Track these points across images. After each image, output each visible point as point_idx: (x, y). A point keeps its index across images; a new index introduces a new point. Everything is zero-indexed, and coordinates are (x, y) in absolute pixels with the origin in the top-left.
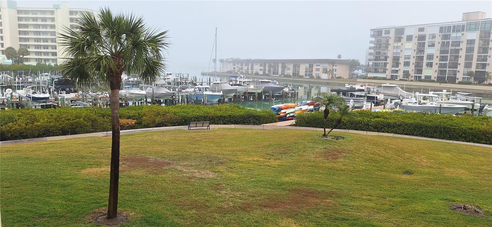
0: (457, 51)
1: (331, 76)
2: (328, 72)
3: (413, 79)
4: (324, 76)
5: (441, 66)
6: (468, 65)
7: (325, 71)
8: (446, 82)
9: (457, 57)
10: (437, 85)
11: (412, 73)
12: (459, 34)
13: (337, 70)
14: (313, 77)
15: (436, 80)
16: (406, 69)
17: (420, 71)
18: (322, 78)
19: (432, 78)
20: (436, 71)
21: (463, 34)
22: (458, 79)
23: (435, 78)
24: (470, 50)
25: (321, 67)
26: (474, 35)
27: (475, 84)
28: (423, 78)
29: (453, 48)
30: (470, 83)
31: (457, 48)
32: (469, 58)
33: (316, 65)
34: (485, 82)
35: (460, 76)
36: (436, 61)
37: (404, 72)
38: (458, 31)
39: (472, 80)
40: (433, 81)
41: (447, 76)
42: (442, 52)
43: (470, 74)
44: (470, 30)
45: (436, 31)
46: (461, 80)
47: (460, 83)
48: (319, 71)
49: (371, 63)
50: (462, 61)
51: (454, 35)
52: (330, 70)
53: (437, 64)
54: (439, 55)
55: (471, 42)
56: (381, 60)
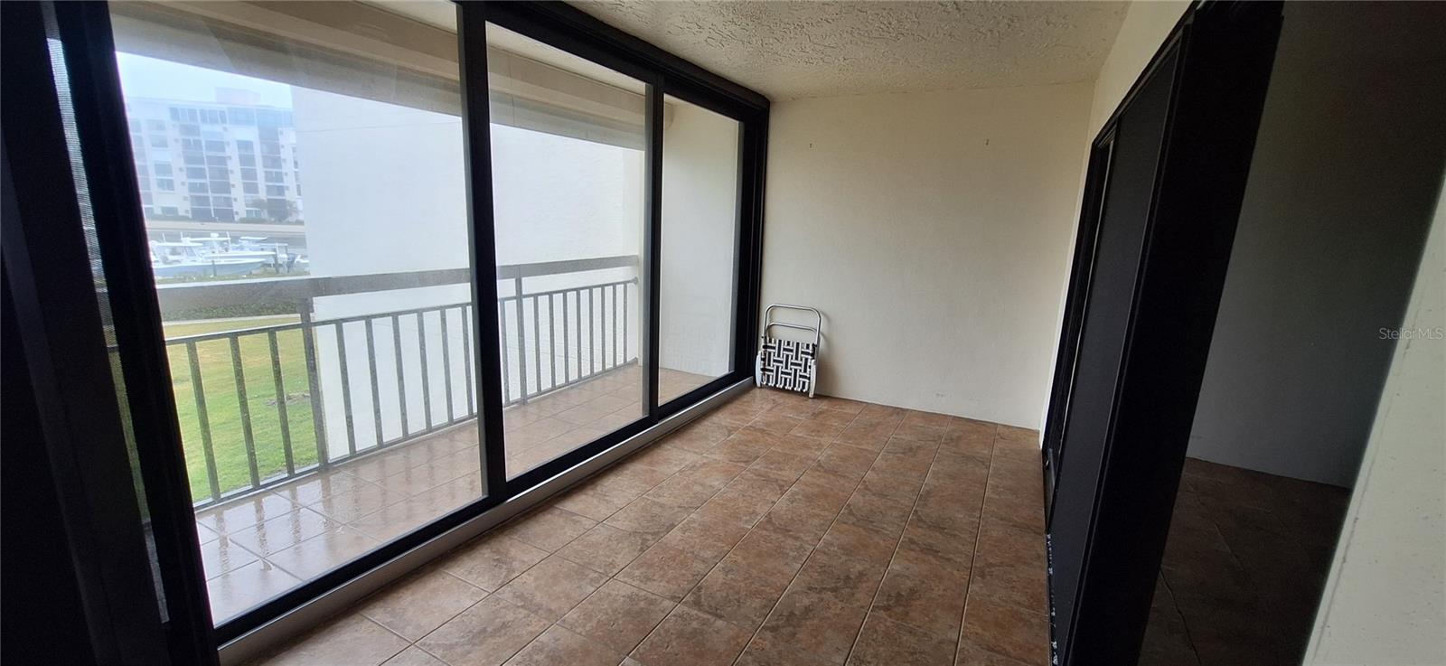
0: (223, 160)
5: (192, 187)
6: (250, 188)
8: (213, 220)
9: (225, 173)
10: (197, 225)
12: (218, 128)
15: (190, 216)
19: (181, 213)
20: (185, 198)
21: (225, 129)
22: (237, 213)
23: (187, 211)
24: (247, 160)
26: (250, 134)
27: (271, 223)
29: (212, 153)
30: (262, 221)
31: (220, 154)
32: (248, 175)
34: (290, 219)
35: (240, 208)
36: (180, 178)
38: (214, 121)
39: (265, 215)
40: (184, 219)
41: (212, 208)
42: (188, 160)
43: (258, 204)
44: (237, 122)
45: (165, 117)
46: (243, 214)
47: (243, 221)
50: (236, 179)
51: (205, 128)
53: (183, 184)
54: (183, 166)
55: (245, 146)
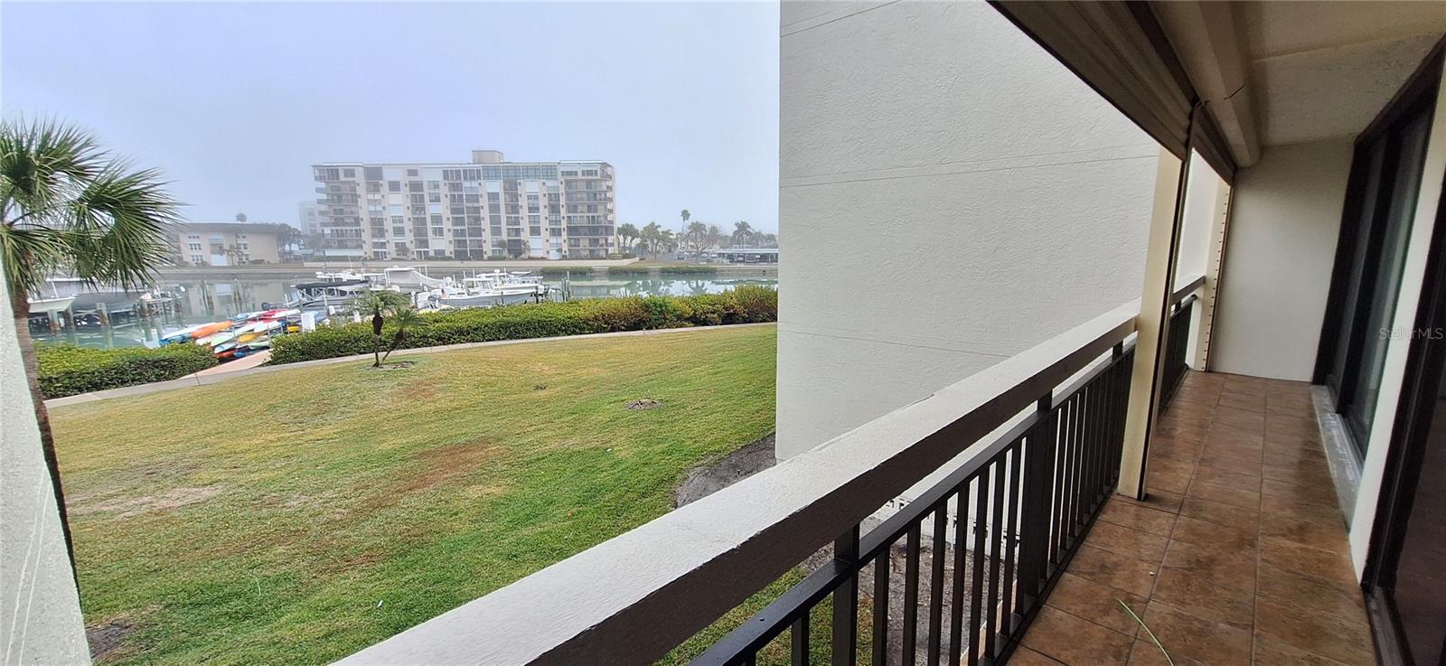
0: (477, 210)
1: (236, 259)
2: (228, 251)
3: (415, 256)
4: (219, 261)
5: (456, 233)
6: (497, 231)
7: (219, 249)
8: (470, 259)
9: (478, 220)
10: (458, 264)
11: (412, 247)
12: (475, 184)
13: (248, 246)
14: (186, 263)
15: (453, 256)
16: (400, 239)
17: (424, 243)
18: (214, 265)
19: (447, 254)
20: (450, 242)
21: (480, 184)
22: (486, 253)
23: (451, 253)
24: (494, 208)
25: (205, 241)
26: (496, 186)
27: (510, 260)
28: (432, 254)
29: (470, 205)
30: (504, 259)
31: (475, 205)
32: (495, 220)
33: (190, 237)
34: (523, 256)
35: (488, 249)
36: (447, 225)
37: (397, 245)
38: (472, 178)
39: (505, 253)
40: (449, 259)
41: (468, 249)
42: (454, 211)
43: (501, 244)
44: (488, 177)
45: (439, 177)
46: (490, 254)
47: (490, 259)
48: (200, 249)
49: (327, 231)
50: (486, 225)
51: (466, 184)
52: (232, 247)
53: (449, 230)
54: (450, 216)
55: (494, 196)
56: (347, 224)
